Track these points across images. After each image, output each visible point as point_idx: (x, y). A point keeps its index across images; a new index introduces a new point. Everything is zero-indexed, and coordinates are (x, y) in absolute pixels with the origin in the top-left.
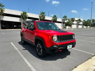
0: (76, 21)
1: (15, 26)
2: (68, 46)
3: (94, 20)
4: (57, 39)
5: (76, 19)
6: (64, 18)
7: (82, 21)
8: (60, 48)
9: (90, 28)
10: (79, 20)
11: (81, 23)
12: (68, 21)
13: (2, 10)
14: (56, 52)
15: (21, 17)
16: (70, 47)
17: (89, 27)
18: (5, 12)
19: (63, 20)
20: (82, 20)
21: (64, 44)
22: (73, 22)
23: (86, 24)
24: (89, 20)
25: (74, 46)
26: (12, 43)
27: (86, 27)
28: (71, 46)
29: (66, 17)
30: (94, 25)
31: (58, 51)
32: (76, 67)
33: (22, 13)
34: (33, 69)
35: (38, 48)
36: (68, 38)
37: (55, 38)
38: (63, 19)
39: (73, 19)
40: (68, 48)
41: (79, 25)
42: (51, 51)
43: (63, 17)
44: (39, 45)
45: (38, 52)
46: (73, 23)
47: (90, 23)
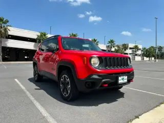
0: (130, 48)
1: (26, 57)
2: (120, 78)
3: (160, 47)
4: (99, 63)
5: (131, 45)
6: (110, 44)
7: (140, 49)
8: (104, 80)
9: (156, 61)
10: (136, 48)
11: (139, 52)
12: (116, 48)
13: (5, 30)
14: (98, 88)
15: (38, 41)
16: (123, 79)
17: (153, 58)
18: (10, 33)
19: (108, 47)
20: (140, 47)
21: (112, 74)
22: (125, 50)
23: (148, 53)
24: (152, 47)
25: (132, 80)
26: (16, 80)
27: (148, 59)
28: (126, 78)
29: (113, 42)
30: (161, 57)
31: (101, 86)
32: (137, 117)
33: (39, 34)
34: (50, 120)
35: (62, 83)
36: (120, 63)
37: (95, 62)
38: (108, 45)
39: (125, 45)
40: (120, 82)
41: (136, 55)
42: (87, 86)
43: (109, 42)
44: (65, 77)
45: (63, 91)
46: (125, 52)
47: (155, 52)
